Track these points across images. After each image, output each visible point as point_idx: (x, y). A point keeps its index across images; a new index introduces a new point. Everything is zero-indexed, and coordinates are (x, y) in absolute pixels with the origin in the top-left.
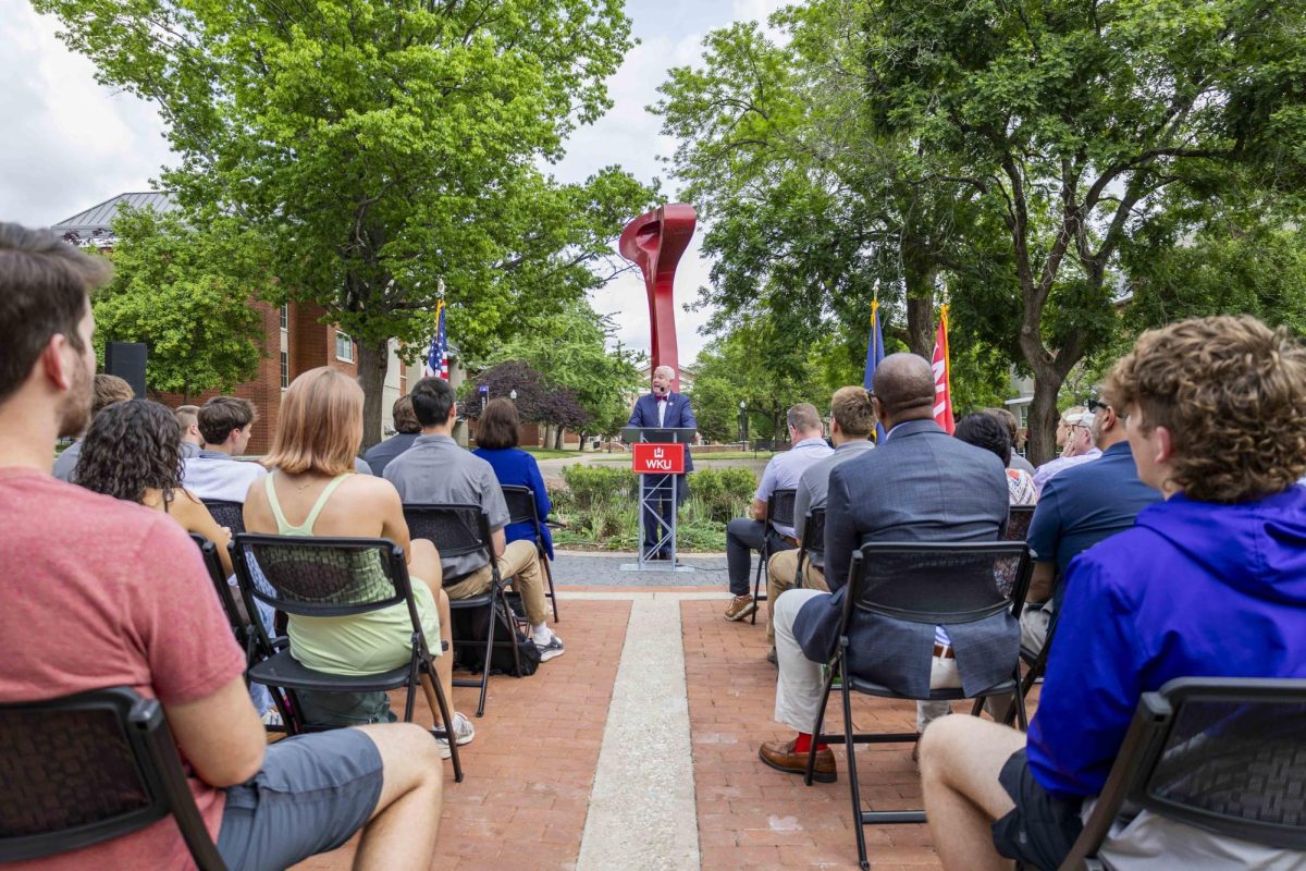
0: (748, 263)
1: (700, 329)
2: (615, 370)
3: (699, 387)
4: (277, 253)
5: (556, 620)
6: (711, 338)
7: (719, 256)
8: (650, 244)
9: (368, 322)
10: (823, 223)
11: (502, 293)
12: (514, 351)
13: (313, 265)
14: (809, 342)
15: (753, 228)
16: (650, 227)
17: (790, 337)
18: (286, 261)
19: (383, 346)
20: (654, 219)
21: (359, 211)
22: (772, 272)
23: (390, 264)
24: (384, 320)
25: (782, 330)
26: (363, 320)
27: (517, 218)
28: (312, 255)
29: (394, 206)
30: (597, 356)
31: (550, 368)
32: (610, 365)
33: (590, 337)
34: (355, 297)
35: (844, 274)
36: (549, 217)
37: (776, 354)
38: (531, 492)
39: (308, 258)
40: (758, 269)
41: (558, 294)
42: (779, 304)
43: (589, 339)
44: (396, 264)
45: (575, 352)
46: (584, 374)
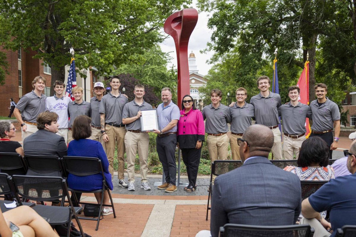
0: (229, 32)
1: (207, 61)
2: (171, 78)
3: (209, 86)
4: (13, 27)
5: (115, 217)
6: (212, 65)
7: (215, 28)
8: (178, 27)
9: (55, 58)
10: (264, 13)
11: (115, 46)
12: (125, 69)
13: (29, 32)
14: (256, 69)
15: (231, 16)
16: (177, 19)
17: (247, 67)
18: (17, 30)
19: (63, 69)
20: (179, 15)
21: (49, 7)
22: (239, 36)
23: (64, 33)
24: (62, 57)
25: (244, 64)
26: (53, 57)
27: (123, 10)
28: (29, 28)
29: (65, 5)
30: (163, 71)
31: (141, 77)
32: (169, 76)
33: (160, 63)
34: (50, 47)
35: (273, 37)
36: (138, 9)
37: (241, 75)
38: (100, 160)
39: (28, 29)
40: (234, 35)
41: (142, 45)
42: (243, 51)
43: (159, 64)
44: (66, 33)
45: (153, 70)
46: (156, 80)
